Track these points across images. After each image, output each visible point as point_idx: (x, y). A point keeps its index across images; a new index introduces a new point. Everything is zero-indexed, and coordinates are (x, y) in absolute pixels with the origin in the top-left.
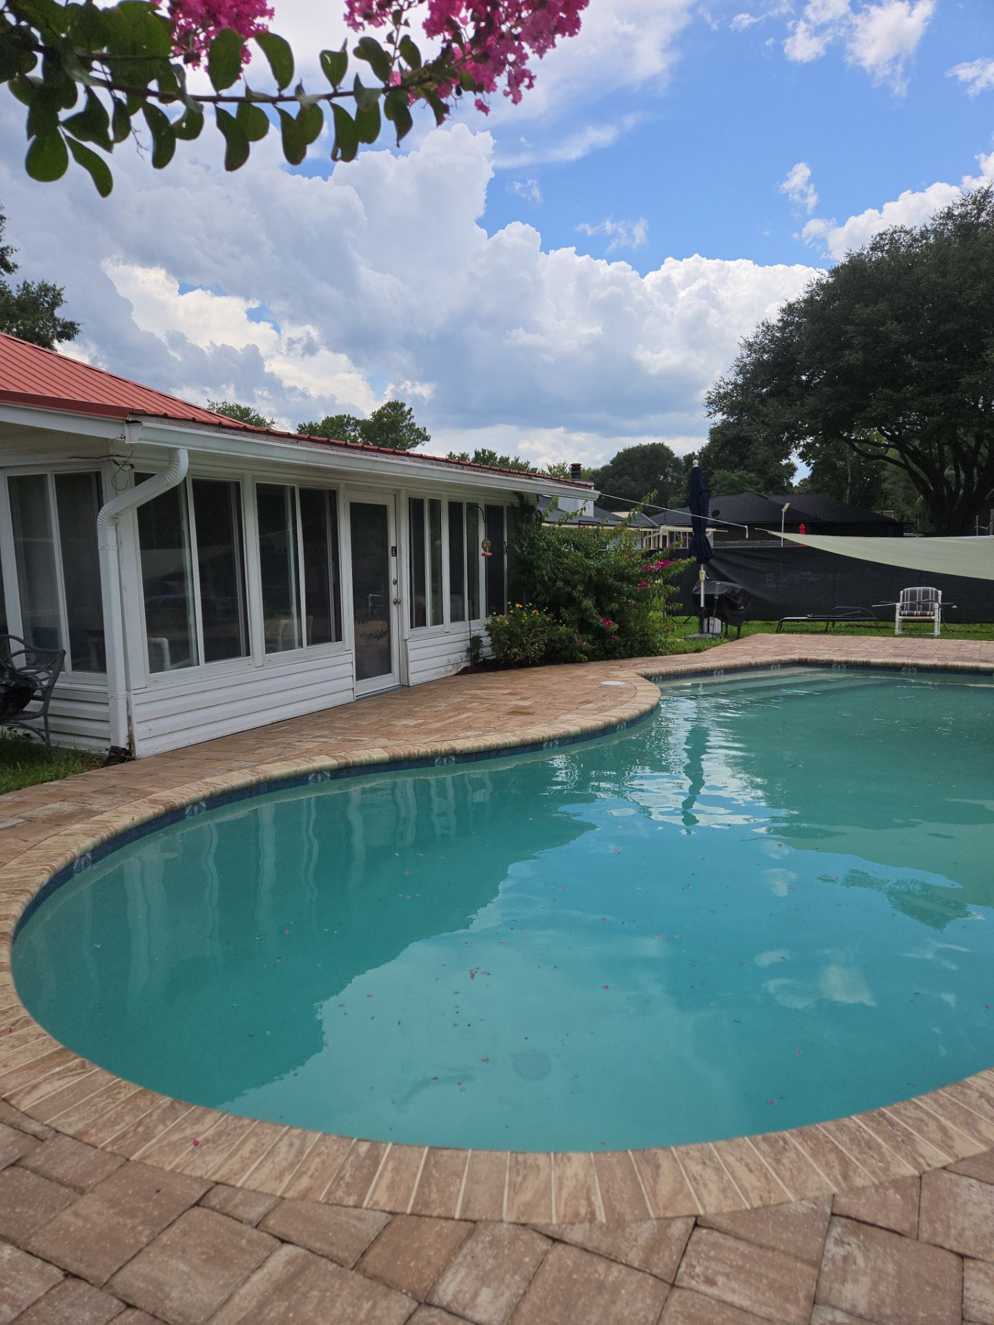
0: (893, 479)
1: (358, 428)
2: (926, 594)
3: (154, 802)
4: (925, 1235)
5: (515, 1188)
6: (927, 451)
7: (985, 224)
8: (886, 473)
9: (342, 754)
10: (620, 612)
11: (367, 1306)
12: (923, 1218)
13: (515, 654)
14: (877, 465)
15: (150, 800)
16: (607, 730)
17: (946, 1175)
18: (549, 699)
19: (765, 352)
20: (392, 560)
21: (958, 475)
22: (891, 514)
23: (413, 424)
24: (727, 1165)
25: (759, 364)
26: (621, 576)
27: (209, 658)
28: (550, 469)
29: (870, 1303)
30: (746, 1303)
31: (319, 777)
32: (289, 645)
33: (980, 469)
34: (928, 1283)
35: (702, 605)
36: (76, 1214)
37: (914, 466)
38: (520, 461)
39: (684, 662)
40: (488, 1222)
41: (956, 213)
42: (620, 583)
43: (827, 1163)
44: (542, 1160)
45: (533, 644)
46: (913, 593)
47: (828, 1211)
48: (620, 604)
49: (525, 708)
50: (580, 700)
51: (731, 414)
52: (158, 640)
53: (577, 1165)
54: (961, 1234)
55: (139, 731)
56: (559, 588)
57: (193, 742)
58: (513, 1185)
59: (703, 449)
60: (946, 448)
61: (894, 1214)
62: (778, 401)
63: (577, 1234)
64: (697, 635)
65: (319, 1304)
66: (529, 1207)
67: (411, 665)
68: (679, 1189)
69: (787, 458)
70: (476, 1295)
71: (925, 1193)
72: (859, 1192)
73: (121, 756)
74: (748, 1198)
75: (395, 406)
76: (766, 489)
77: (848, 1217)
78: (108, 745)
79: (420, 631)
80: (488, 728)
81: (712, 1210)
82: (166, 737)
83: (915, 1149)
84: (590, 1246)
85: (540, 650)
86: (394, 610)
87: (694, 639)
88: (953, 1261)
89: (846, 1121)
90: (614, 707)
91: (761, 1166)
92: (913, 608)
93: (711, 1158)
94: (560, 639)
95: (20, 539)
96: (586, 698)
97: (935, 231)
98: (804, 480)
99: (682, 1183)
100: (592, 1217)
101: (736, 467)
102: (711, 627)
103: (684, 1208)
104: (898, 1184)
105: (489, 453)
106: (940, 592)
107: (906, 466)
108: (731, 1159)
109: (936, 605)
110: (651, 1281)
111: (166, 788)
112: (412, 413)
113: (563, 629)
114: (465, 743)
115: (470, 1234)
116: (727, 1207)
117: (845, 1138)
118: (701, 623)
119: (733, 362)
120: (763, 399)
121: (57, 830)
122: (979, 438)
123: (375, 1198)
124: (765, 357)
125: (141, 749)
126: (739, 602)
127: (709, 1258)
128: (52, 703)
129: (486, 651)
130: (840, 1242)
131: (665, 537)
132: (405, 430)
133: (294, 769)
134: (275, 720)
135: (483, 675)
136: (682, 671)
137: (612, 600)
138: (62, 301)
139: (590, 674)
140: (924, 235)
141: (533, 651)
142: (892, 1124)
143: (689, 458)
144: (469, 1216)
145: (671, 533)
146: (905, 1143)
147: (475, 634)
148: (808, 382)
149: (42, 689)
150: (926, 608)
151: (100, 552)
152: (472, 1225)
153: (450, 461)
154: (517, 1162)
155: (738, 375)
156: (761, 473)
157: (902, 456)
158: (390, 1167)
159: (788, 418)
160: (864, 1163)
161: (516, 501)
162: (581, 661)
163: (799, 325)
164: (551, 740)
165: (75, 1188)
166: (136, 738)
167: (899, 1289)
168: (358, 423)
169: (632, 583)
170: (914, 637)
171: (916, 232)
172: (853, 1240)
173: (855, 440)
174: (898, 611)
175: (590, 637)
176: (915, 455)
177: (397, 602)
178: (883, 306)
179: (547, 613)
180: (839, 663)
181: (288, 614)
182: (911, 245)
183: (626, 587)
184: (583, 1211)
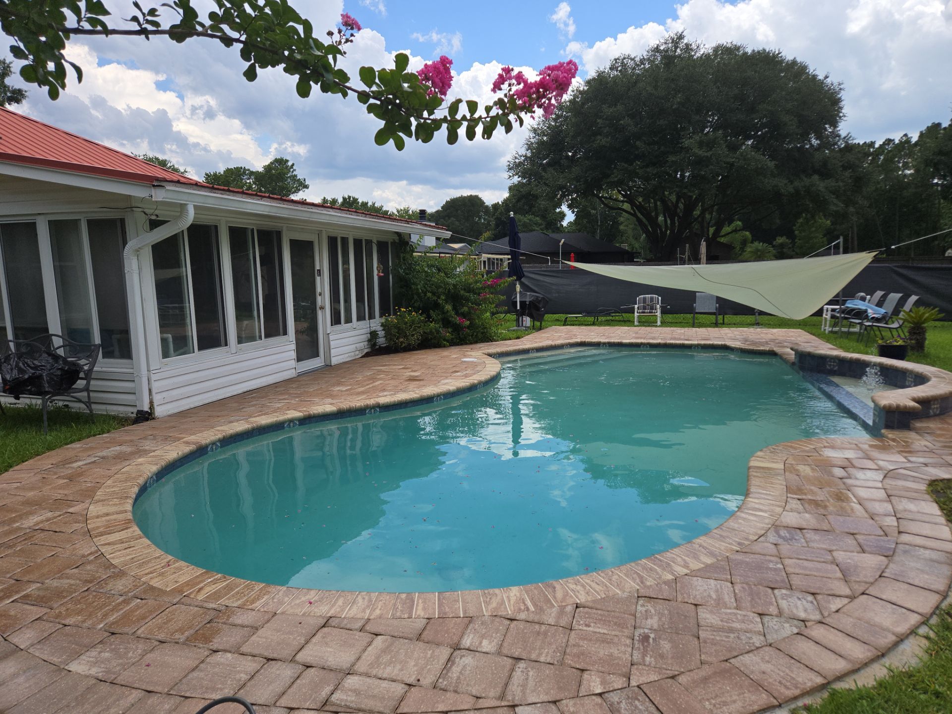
0: (626, 223)
1: (253, 177)
2: (652, 299)
3: (187, 443)
4: (679, 599)
5: (487, 603)
6: (647, 205)
7: (679, 56)
8: (622, 219)
9: (305, 409)
10: (469, 313)
11: (430, 652)
12: (678, 593)
13: (402, 343)
14: (616, 213)
15: (184, 442)
16: (472, 388)
17: (687, 577)
18: (431, 371)
19: (544, 135)
20: (318, 279)
21: (666, 221)
22: (625, 246)
23: (296, 176)
24: (587, 583)
25: (541, 143)
26: (469, 289)
27: (201, 348)
28: (398, 211)
29: (659, 625)
30: (605, 631)
31: (292, 425)
32: (252, 338)
33: (679, 217)
34: (682, 615)
35: (518, 308)
36: (258, 637)
37: (639, 215)
38: (376, 205)
39: (511, 345)
40: (478, 617)
41: (662, 48)
42: (468, 294)
43: (633, 578)
44: (497, 591)
45: (413, 335)
46: (645, 299)
47: (636, 595)
48: (469, 308)
49: (417, 376)
50: (451, 371)
51: (523, 177)
52: (165, 335)
53: (515, 591)
54: (695, 597)
55: (157, 399)
56: (428, 298)
57: (192, 406)
58: (485, 602)
59: (504, 200)
60: (659, 203)
61: (666, 592)
62: (554, 169)
63: (523, 616)
64: (515, 328)
65: (406, 654)
66: (496, 609)
67: (332, 351)
68: (566, 594)
69: (560, 208)
70: (481, 643)
71: (678, 584)
72: (649, 587)
73: (145, 417)
74: (599, 594)
75: (280, 163)
76: (547, 229)
77: (645, 597)
78: (135, 410)
79: (337, 327)
80: (396, 391)
81: (583, 601)
82: (174, 403)
83: (672, 569)
84: (530, 620)
85: (418, 339)
86: (320, 313)
87: (514, 330)
88: (693, 607)
89: (639, 562)
90: (474, 374)
91: (603, 582)
92: (644, 308)
93: (579, 582)
94: (431, 332)
95: (57, 264)
96: (454, 369)
97: (648, 59)
98: (570, 223)
99: (567, 592)
100: (528, 609)
101: (527, 213)
102: (524, 323)
103: (571, 601)
104: (666, 583)
105: (354, 198)
106: (660, 298)
107: (634, 215)
108: (588, 581)
109: (658, 306)
110: (561, 628)
111: (191, 435)
112: (294, 167)
113: (432, 325)
114: (385, 399)
115: (470, 622)
116: (589, 599)
117: (640, 568)
118: (518, 320)
119: (524, 141)
120: (544, 168)
121: (128, 463)
122: (679, 198)
123: (418, 613)
124: (545, 138)
125: (159, 411)
126: (541, 306)
127: (585, 618)
128: (92, 382)
129: (381, 341)
130: (643, 606)
131: (484, 262)
132: (289, 180)
133: (275, 419)
134: (245, 390)
135: (381, 357)
136: (510, 351)
137: (463, 306)
138: (11, 71)
139: (453, 354)
140: (642, 61)
141: (414, 340)
142: (661, 561)
143: (495, 206)
144: (467, 615)
145: (489, 259)
146: (667, 567)
147: (373, 329)
148: (573, 156)
149: (84, 371)
150: (652, 308)
151: (127, 276)
152: (471, 619)
153: (324, 205)
154: (485, 593)
155: (527, 150)
156: (544, 217)
157: (632, 208)
158: (420, 601)
159: (561, 182)
160: (650, 576)
161: (396, 238)
162: (444, 346)
163: (566, 117)
164: (438, 395)
165: (252, 627)
166: (155, 404)
167: (671, 619)
168: (252, 173)
169: (475, 293)
170: (646, 326)
171: (638, 59)
172: (649, 604)
173: (602, 197)
174: (636, 310)
175: (450, 330)
176: (640, 208)
177: (322, 308)
178: (620, 107)
179: (421, 314)
180: (604, 344)
181: (251, 316)
182: (634, 69)
183: (472, 297)
184: (522, 608)
